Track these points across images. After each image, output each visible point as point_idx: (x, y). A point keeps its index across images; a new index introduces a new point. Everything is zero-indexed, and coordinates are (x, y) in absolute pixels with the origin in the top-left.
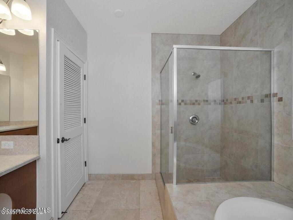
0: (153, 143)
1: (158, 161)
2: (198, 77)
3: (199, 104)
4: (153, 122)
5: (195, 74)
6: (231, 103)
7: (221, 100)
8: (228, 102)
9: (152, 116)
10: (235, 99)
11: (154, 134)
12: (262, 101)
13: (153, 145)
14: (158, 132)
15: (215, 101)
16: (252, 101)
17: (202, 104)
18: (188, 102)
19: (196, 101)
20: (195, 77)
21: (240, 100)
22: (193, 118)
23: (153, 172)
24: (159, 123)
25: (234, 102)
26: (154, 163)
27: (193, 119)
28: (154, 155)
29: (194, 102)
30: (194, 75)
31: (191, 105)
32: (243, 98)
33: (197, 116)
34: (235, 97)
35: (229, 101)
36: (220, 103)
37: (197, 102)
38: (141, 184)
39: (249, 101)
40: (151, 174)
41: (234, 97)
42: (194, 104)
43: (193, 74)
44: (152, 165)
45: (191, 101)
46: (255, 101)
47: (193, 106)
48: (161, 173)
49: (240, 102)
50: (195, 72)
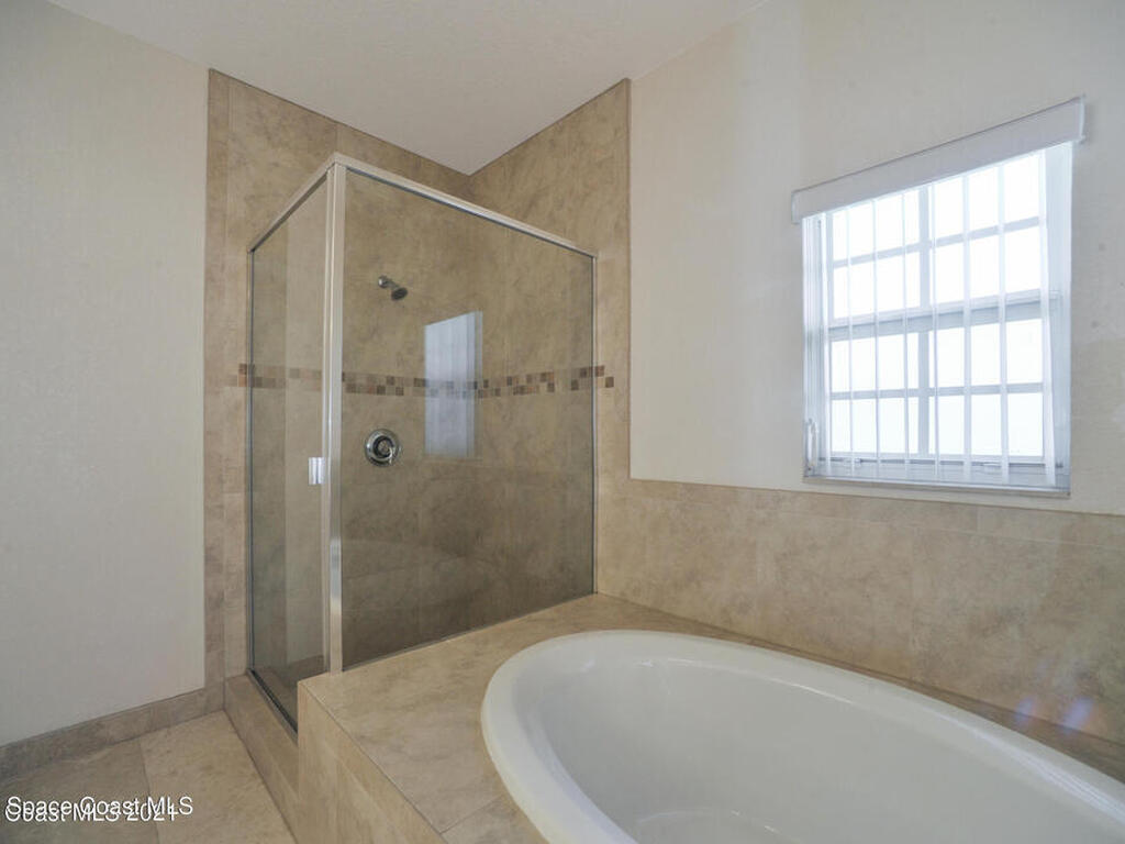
0: (208, 550)
1: (237, 622)
2: (399, 294)
3: (400, 392)
4: (208, 457)
5: (386, 283)
6: (497, 392)
7: (469, 383)
8: (489, 388)
9: (207, 433)
10: (510, 381)
11: (212, 510)
12: (575, 386)
13: (209, 559)
14: (237, 500)
15: (450, 386)
16: (551, 387)
17: (409, 390)
18: (361, 381)
19: (391, 380)
20: (388, 292)
21: (523, 382)
22: (377, 442)
23: (209, 676)
24: (240, 461)
25: (505, 389)
26: (214, 640)
27: (380, 448)
28: (214, 604)
29: (384, 383)
30: (383, 286)
31: (370, 392)
32: (529, 379)
33: (393, 435)
34: (510, 374)
35: (492, 386)
36: (464, 393)
37: (393, 384)
38: (149, 751)
39: (544, 386)
40: (200, 692)
41: (505, 375)
42: (380, 390)
43: (381, 282)
44: (208, 649)
45: (371, 378)
46: (558, 388)
47: (379, 396)
48: (254, 673)
49: (521, 390)
50: (389, 277)
